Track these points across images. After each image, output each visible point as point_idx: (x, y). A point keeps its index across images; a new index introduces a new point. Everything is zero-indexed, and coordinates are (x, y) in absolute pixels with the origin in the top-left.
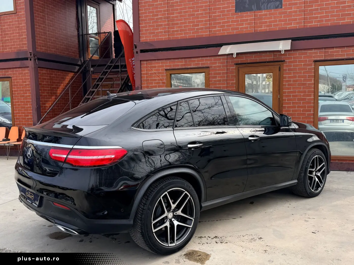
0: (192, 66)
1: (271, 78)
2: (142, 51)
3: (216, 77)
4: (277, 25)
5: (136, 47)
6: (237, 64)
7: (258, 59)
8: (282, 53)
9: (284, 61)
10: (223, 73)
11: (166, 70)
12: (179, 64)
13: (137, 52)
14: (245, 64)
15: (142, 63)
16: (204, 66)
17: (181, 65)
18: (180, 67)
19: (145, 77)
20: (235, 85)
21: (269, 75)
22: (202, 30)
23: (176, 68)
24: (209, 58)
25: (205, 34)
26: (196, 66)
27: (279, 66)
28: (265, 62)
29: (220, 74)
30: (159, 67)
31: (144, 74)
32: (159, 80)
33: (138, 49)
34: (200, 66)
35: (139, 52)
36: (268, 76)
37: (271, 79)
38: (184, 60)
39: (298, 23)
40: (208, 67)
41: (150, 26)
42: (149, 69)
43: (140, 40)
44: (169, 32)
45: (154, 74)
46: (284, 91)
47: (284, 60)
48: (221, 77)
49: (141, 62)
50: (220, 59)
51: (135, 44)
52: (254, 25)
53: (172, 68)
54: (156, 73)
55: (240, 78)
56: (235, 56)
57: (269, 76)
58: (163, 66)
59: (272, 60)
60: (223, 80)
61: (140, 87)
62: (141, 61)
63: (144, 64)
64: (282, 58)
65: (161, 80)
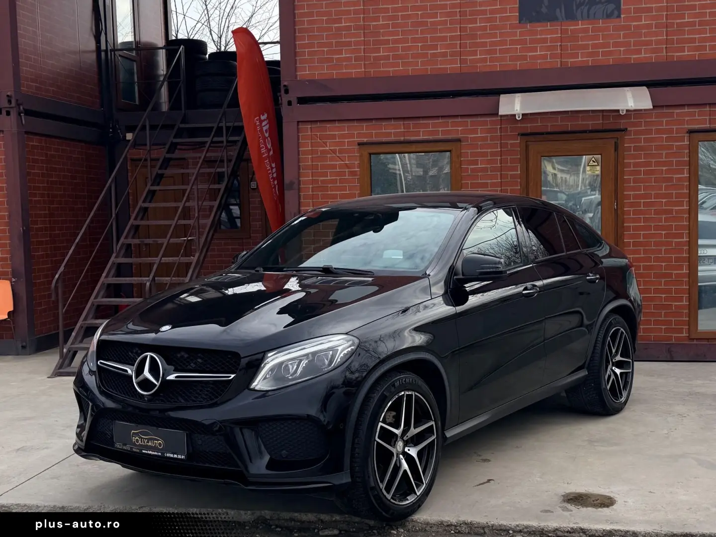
0: (421, 138)
1: (598, 165)
2: (302, 101)
3: (476, 162)
4: (610, 53)
5: (287, 92)
6: (523, 135)
7: (569, 125)
8: (621, 112)
9: (625, 130)
10: (493, 154)
11: (359, 144)
12: (392, 131)
13: (290, 103)
14: (542, 134)
15: (300, 127)
16: (450, 137)
17: (396, 134)
18: (393, 138)
19: (307, 160)
20: (519, 180)
21: (593, 159)
22: (445, 57)
23: (384, 139)
24: (459, 120)
25: (452, 66)
26: (431, 138)
27: (616, 140)
28: (585, 132)
29: (484, 154)
30: (343, 136)
31: (306, 153)
32: (341, 166)
33: (293, 96)
34: (440, 137)
35: (294, 101)
36: (591, 162)
37: (599, 168)
38: (402, 123)
39: (654, 51)
40: (459, 140)
41: (321, 45)
42: (319, 140)
43: (296, 76)
44: (365, 58)
45: (331, 154)
46: (625, 193)
47: (627, 129)
48: (489, 162)
49: (298, 125)
50: (485, 123)
51: (286, 83)
52: (559, 51)
53: (374, 139)
54: (334, 152)
55: (531, 164)
56: (519, 117)
57: (593, 161)
58: (352, 136)
59: (600, 128)
60: (494, 169)
61: (296, 182)
62: (298, 122)
63: (307, 130)
64: (622, 124)
65: (347, 166)
